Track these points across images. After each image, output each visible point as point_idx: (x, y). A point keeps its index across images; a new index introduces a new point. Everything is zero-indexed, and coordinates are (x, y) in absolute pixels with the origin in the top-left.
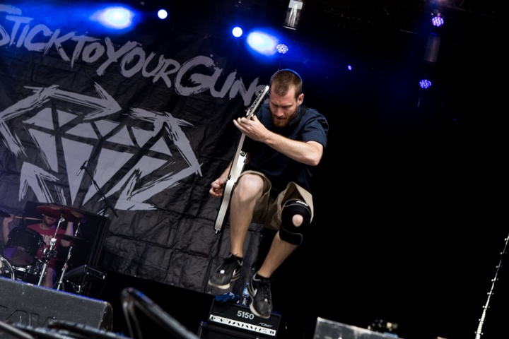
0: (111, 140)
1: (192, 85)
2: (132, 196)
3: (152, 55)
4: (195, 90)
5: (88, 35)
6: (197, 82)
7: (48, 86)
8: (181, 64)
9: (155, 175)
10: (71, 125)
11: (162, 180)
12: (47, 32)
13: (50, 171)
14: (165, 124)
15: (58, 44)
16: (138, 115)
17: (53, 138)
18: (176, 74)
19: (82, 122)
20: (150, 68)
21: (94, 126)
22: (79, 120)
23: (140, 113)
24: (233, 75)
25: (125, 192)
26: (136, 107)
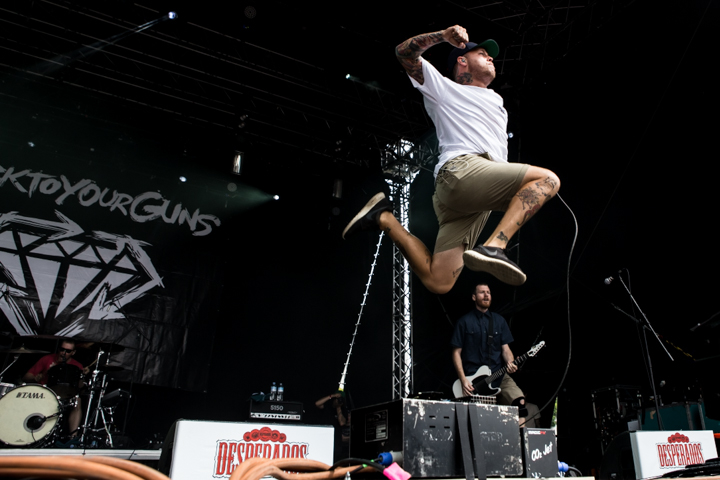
0: (78, 257)
1: (146, 214)
2: (104, 306)
3: (106, 190)
4: (150, 217)
5: (44, 173)
6: (150, 211)
7: (6, 212)
8: (134, 197)
9: (124, 288)
10: (34, 245)
11: (130, 292)
13: (17, 287)
14: (127, 245)
16: (101, 237)
17: (17, 257)
18: (130, 205)
19: (46, 242)
20: (107, 198)
21: (59, 246)
22: (43, 241)
23: (102, 235)
24: (178, 207)
25: (97, 303)
26: (97, 230)
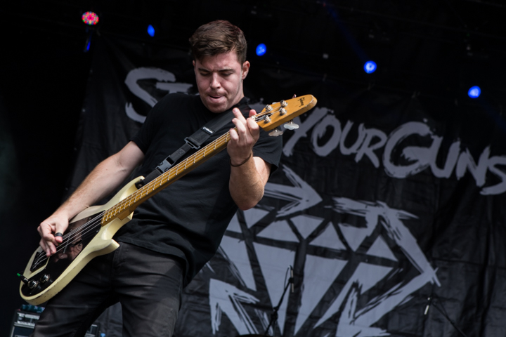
0: (316, 242)
1: (407, 163)
2: (355, 318)
3: (349, 125)
4: (413, 169)
6: (413, 158)
8: (388, 134)
9: (381, 289)
10: (262, 224)
11: (390, 295)
13: (246, 289)
14: (381, 218)
16: (345, 207)
17: (243, 244)
18: (383, 149)
19: (276, 220)
20: (351, 139)
21: (291, 225)
22: (272, 218)
23: (346, 204)
24: (455, 147)
25: (345, 314)
26: (339, 196)
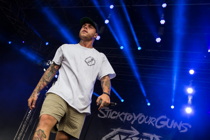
1: (161, 125)
3: (147, 117)
4: (162, 126)
5: (128, 113)
6: (162, 124)
7: (117, 128)
8: (156, 118)
12: (116, 113)
14: (154, 138)
15: (119, 116)
16: (145, 135)
18: (155, 122)
19: (128, 138)
20: (147, 120)
22: (127, 138)
23: (145, 134)
26: (144, 132)
